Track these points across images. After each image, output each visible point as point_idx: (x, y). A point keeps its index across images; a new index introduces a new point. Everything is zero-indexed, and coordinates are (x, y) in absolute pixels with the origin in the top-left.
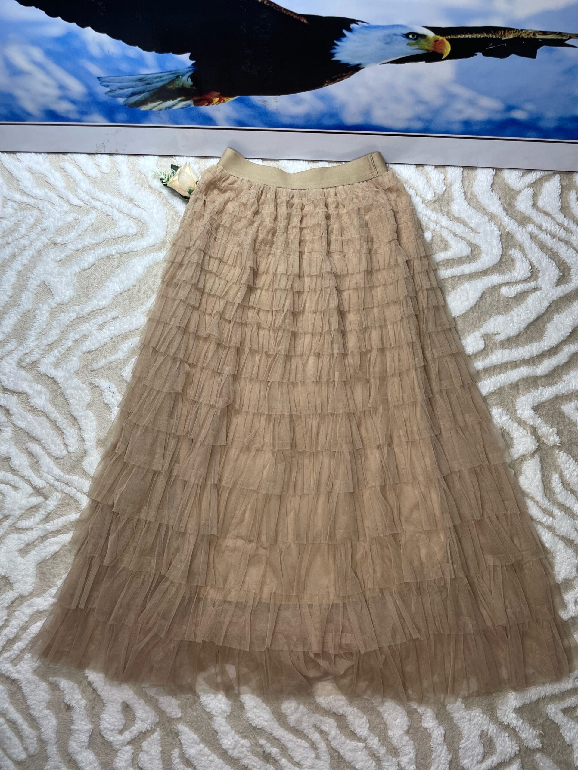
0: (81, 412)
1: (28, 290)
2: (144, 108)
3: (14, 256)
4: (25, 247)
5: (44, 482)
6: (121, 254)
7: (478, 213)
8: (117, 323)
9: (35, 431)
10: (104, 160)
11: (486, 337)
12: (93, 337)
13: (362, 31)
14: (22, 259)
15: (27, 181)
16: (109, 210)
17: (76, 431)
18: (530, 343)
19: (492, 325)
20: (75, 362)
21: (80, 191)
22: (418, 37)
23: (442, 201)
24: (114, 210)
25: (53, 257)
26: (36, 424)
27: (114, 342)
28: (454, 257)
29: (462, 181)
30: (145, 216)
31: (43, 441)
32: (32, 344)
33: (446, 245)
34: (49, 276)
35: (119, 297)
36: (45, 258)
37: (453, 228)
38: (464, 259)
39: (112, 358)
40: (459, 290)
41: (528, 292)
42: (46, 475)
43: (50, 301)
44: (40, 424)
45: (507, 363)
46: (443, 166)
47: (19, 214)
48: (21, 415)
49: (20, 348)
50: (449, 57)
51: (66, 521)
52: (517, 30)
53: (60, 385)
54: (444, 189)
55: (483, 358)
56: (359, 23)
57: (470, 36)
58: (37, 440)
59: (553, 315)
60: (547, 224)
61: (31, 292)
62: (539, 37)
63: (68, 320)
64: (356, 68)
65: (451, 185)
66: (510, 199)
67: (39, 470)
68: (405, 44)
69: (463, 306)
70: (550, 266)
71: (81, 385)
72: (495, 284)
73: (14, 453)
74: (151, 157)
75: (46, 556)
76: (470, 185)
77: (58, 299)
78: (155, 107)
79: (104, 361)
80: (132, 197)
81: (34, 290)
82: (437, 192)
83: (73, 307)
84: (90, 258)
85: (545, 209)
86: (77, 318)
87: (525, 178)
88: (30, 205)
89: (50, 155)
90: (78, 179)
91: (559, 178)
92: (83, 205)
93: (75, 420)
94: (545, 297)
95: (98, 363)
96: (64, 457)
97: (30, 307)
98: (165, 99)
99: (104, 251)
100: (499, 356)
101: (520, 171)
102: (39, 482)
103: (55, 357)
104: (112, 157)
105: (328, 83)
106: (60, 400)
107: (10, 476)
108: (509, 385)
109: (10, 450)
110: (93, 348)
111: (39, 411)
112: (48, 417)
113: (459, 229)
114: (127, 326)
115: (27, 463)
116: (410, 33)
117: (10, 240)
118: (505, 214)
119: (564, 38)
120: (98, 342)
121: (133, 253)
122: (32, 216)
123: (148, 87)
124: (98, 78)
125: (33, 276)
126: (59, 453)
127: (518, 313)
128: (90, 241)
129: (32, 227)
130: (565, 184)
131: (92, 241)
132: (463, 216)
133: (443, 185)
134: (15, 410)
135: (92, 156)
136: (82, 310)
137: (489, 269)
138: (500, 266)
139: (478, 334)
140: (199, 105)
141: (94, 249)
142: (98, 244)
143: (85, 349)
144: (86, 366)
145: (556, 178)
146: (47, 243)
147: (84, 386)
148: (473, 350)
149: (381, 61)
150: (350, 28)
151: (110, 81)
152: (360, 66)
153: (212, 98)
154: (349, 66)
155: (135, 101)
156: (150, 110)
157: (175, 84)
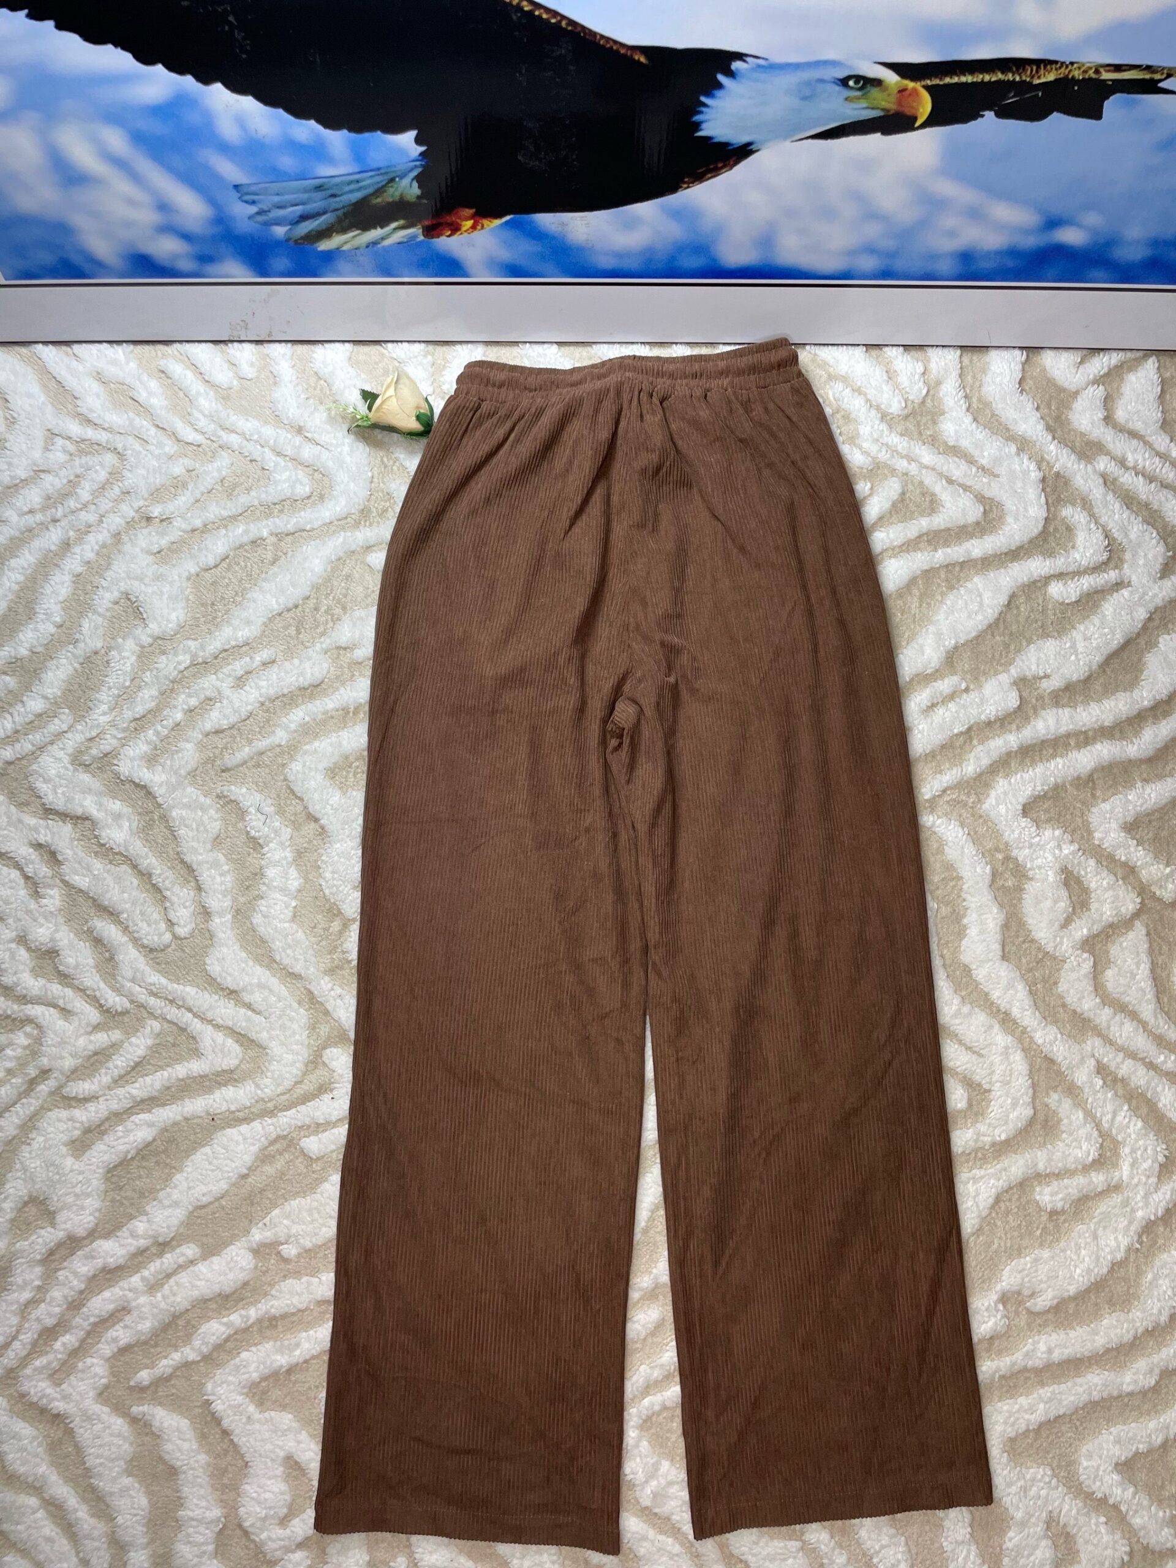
0: (201, 854)
1: (95, 612)
2: (324, 245)
3: (66, 546)
4: (90, 527)
5: (125, 999)
6: (280, 536)
7: (994, 437)
8: (273, 673)
9: (108, 896)
10: (245, 354)
11: (1023, 683)
12: (225, 702)
13: (756, 75)
14: (82, 550)
15: (93, 399)
16: (256, 451)
17: (192, 893)
18: (1113, 694)
19: (1034, 660)
20: (189, 753)
21: (197, 414)
22: (866, 83)
23: (921, 415)
24: (266, 450)
25: (144, 546)
26: (110, 881)
27: (267, 711)
28: (949, 525)
29: (960, 376)
30: (326, 460)
31: (125, 915)
32: (103, 719)
33: (932, 502)
34: (136, 583)
35: (276, 621)
36: (128, 547)
37: (945, 468)
38: (970, 529)
39: (262, 744)
40: (962, 591)
41: (1103, 591)
42: (129, 984)
43: (138, 631)
44: (118, 879)
45: (1068, 735)
46: (921, 347)
47: (77, 461)
48: (80, 863)
49: (79, 727)
50: (929, 122)
51: (169, 1079)
52: (1063, 63)
53: (159, 800)
54: (924, 392)
55: (1018, 728)
56: (748, 59)
57: (968, 79)
58: (112, 914)
59: (1158, 636)
60: (1136, 455)
61: (100, 615)
62: (1106, 76)
63: (175, 668)
64: (745, 151)
65: (939, 383)
66: (1058, 409)
67: (114, 975)
68: (841, 99)
69: (972, 622)
70: (1147, 538)
71: (202, 799)
72: (1036, 576)
73: (66, 941)
74: (337, 345)
75: (128, 1152)
76: (977, 384)
77: (154, 628)
78: (346, 243)
79: (247, 749)
80: (302, 424)
81: (107, 610)
82: (911, 398)
83: (185, 642)
84: (218, 545)
85: (1131, 426)
86: (193, 665)
87: (1087, 365)
88: (99, 445)
89: (139, 348)
90: (193, 392)
91: (1157, 365)
92: (204, 441)
93: (189, 872)
94: (1140, 598)
95: (237, 754)
96: (168, 946)
97: (99, 645)
98: (366, 227)
99: (246, 532)
100: (1051, 721)
101: (1075, 352)
102: (114, 1000)
103: (148, 743)
104: (260, 347)
105: (689, 183)
106: (159, 831)
107: (56, 989)
108: (1073, 781)
109: (58, 936)
110: (225, 724)
111: (117, 854)
112: (135, 867)
113: (958, 469)
114: (293, 679)
115: (91, 962)
116: (849, 78)
117: (59, 513)
118: (1050, 438)
119: (1157, 77)
120: (235, 711)
121: (304, 534)
122: (101, 464)
123: (335, 203)
125: (104, 583)
126: (156, 938)
127: (1084, 634)
128: (217, 513)
129: (103, 488)
130: (1168, 375)
131: (223, 512)
132: (965, 443)
133: (921, 384)
134: (69, 852)
135: (222, 346)
136: (202, 647)
137: (1021, 547)
138: (1045, 540)
139: (1004, 678)
140: (433, 237)
141: (225, 527)
142: (234, 518)
143: (208, 726)
144: (210, 761)
145: (1151, 364)
146: (133, 518)
147: (208, 801)
148: (997, 711)
149: (794, 136)
150: (732, 70)
151: (258, 192)
152: (751, 147)
153: (458, 221)
154: (731, 148)
155: (307, 230)
156: (337, 248)
157: (385, 194)
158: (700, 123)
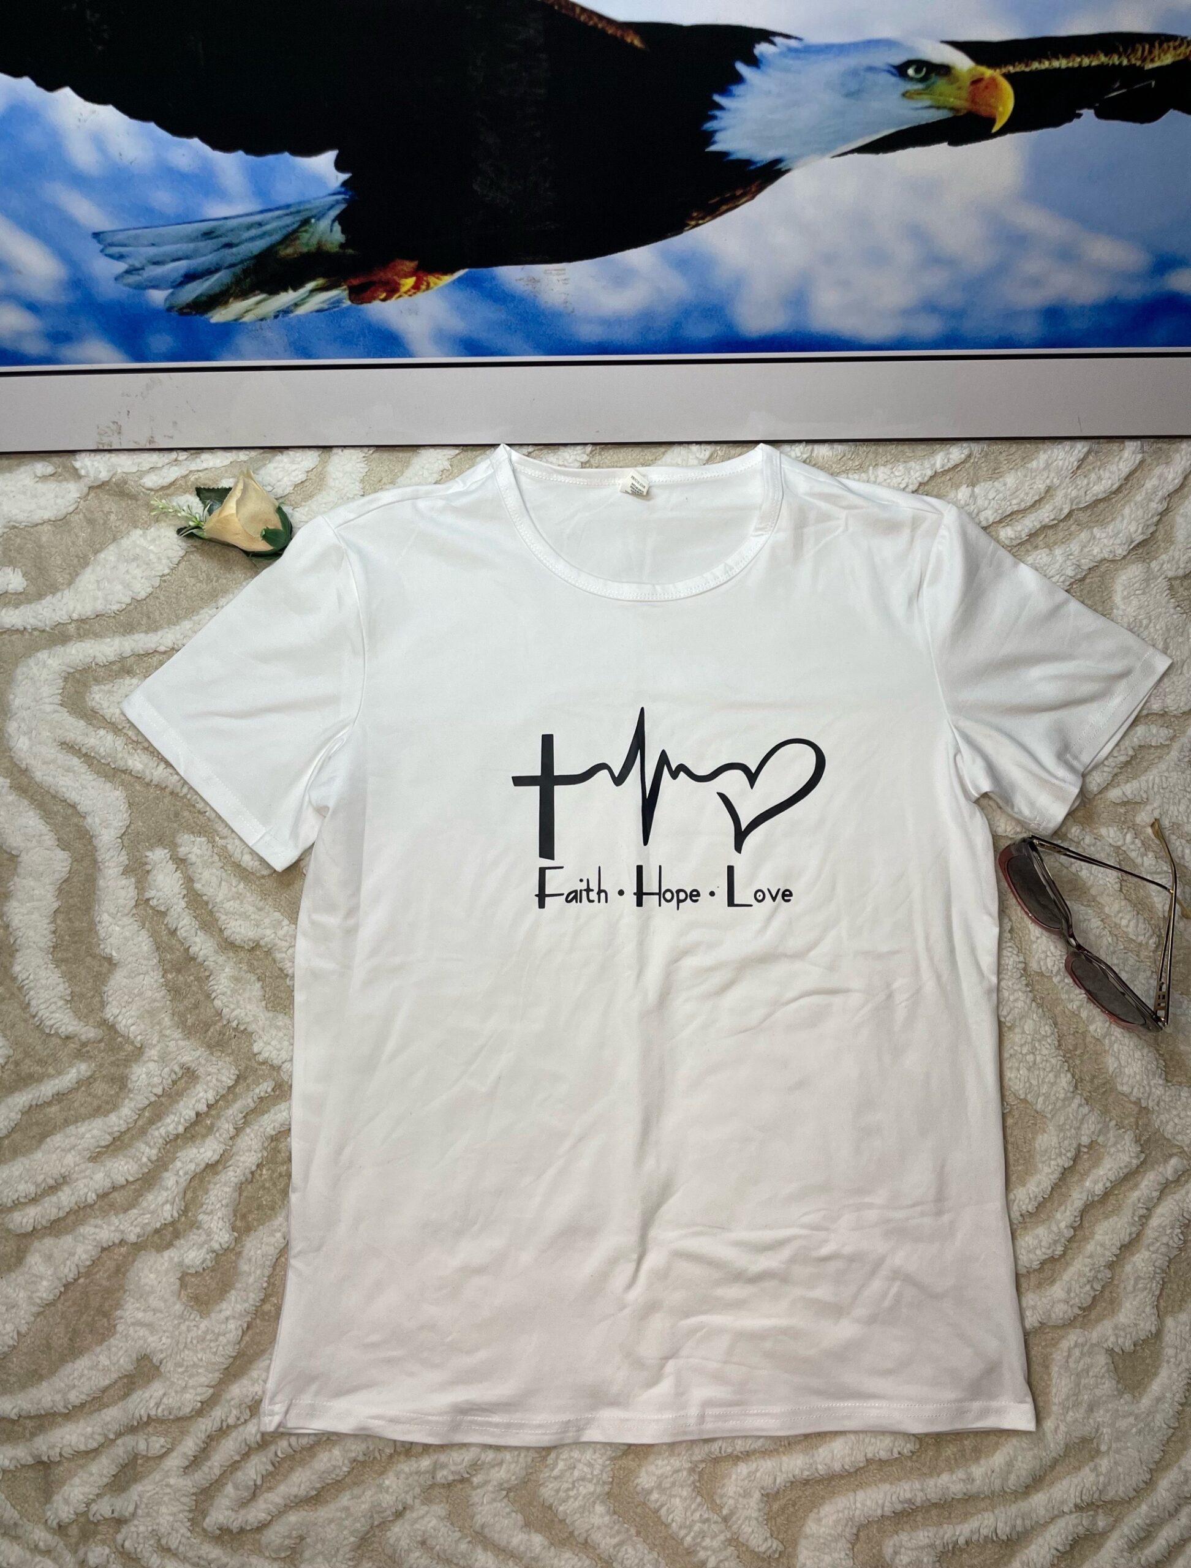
13: (787, 63)
22: (930, 71)
50: (1011, 127)
56: (777, 40)
57: (1063, 63)
64: (771, 172)
68: (898, 95)
105: (698, 219)
116: (910, 63)
123: (229, 255)
124: (96, 235)
140: (363, 301)
149: (835, 148)
150: (755, 57)
151: (126, 242)
152: (780, 166)
153: (396, 278)
154: (752, 167)
155: (194, 296)
156: (236, 320)
157: (298, 242)
158: (713, 133)
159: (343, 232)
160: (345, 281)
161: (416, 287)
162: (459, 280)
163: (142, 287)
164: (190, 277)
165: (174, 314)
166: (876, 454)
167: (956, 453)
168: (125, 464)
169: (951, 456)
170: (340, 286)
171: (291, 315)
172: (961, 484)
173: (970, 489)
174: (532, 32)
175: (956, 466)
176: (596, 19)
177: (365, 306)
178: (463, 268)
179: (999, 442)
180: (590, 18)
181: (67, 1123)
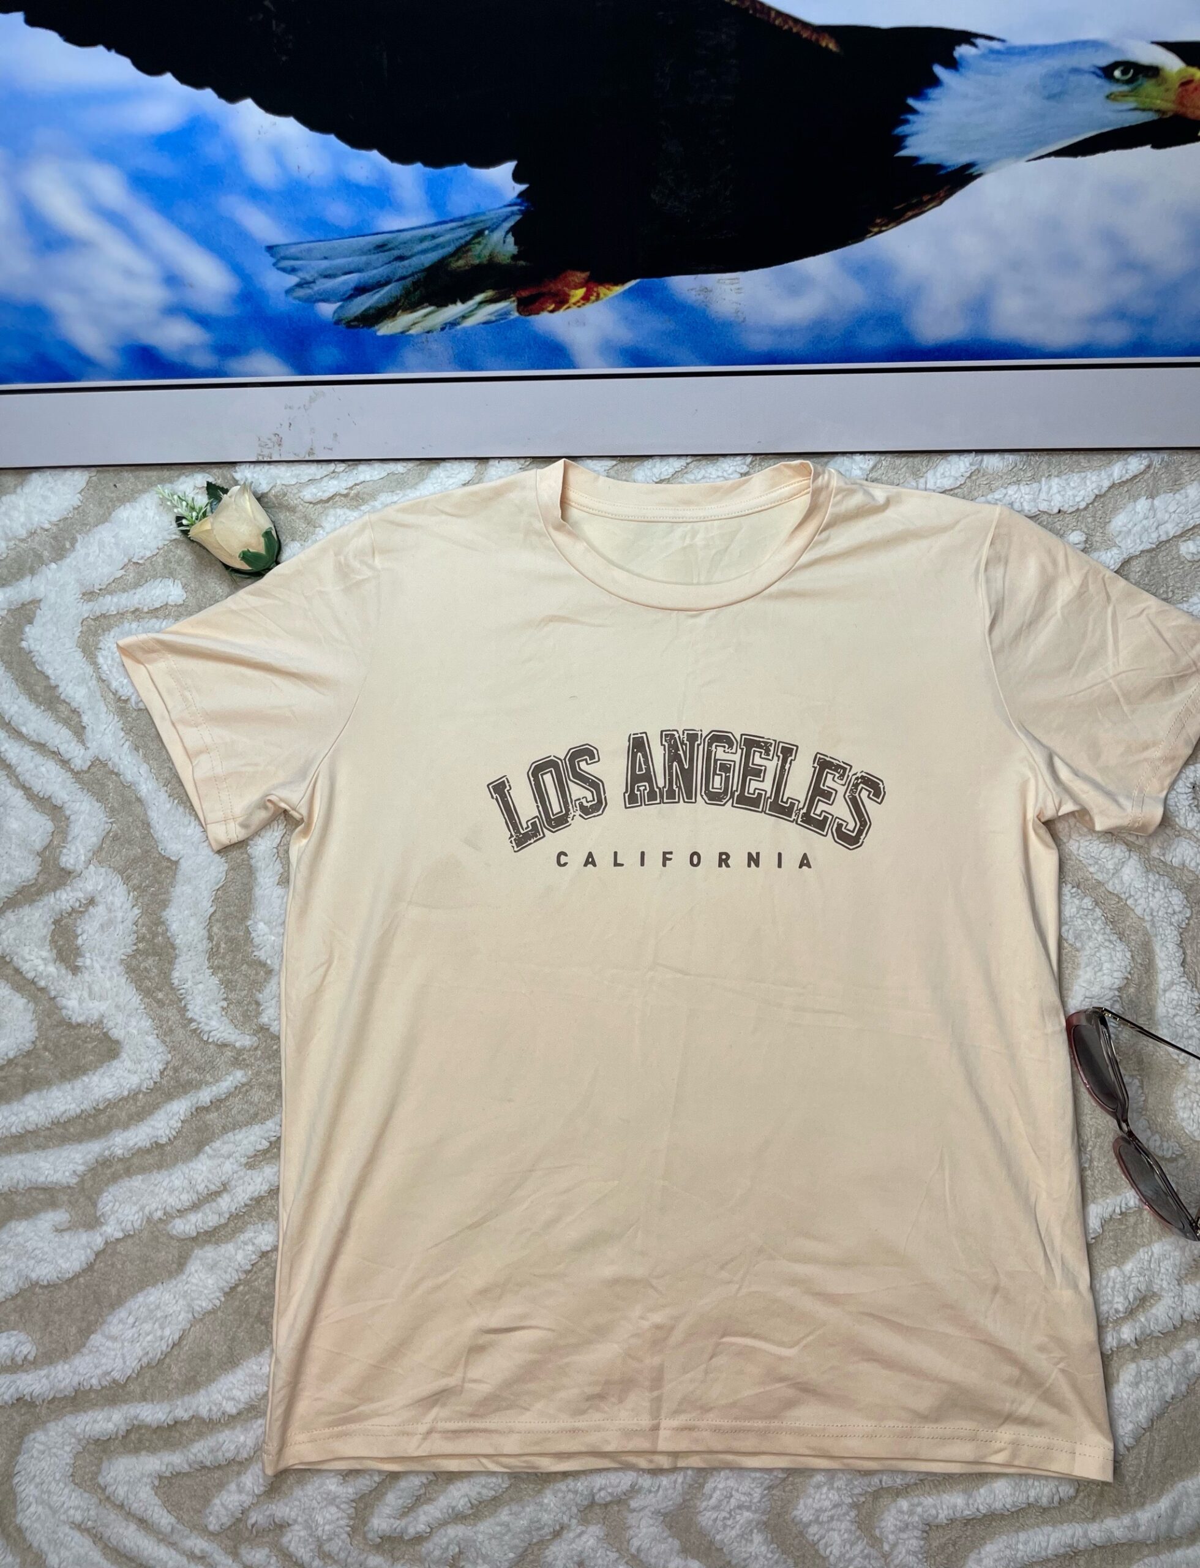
22: (1137, 73)
56: (979, 41)
64: (960, 177)
68: (1101, 98)
105: (880, 226)
116: (1116, 65)
123: (400, 268)
149: (1031, 152)
150: (954, 59)
151: (299, 255)
152: (971, 171)
153: (566, 289)
154: (942, 172)
155: (363, 308)
156: (403, 332)
157: (470, 254)
158: (903, 138)
159: (516, 243)
160: (514, 293)
161: (586, 298)
162: (630, 289)
163: (312, 300)
164: (360, 290)
165: (342, 327)
166: (1049, 464)
167: (1135, 464)
168: (285, 476)
169: (1129, 467)
170: (509, 298)
171: (458, 327)
172: (1139, 496)
173: (1150, 500)
174: (724, 37)
175: (1135, 477)
176: (791, 23)
177: (533, 318)
178: (635, 278)
179: (1180, 452)
180: (785, 22)
181: (225, 1130)
